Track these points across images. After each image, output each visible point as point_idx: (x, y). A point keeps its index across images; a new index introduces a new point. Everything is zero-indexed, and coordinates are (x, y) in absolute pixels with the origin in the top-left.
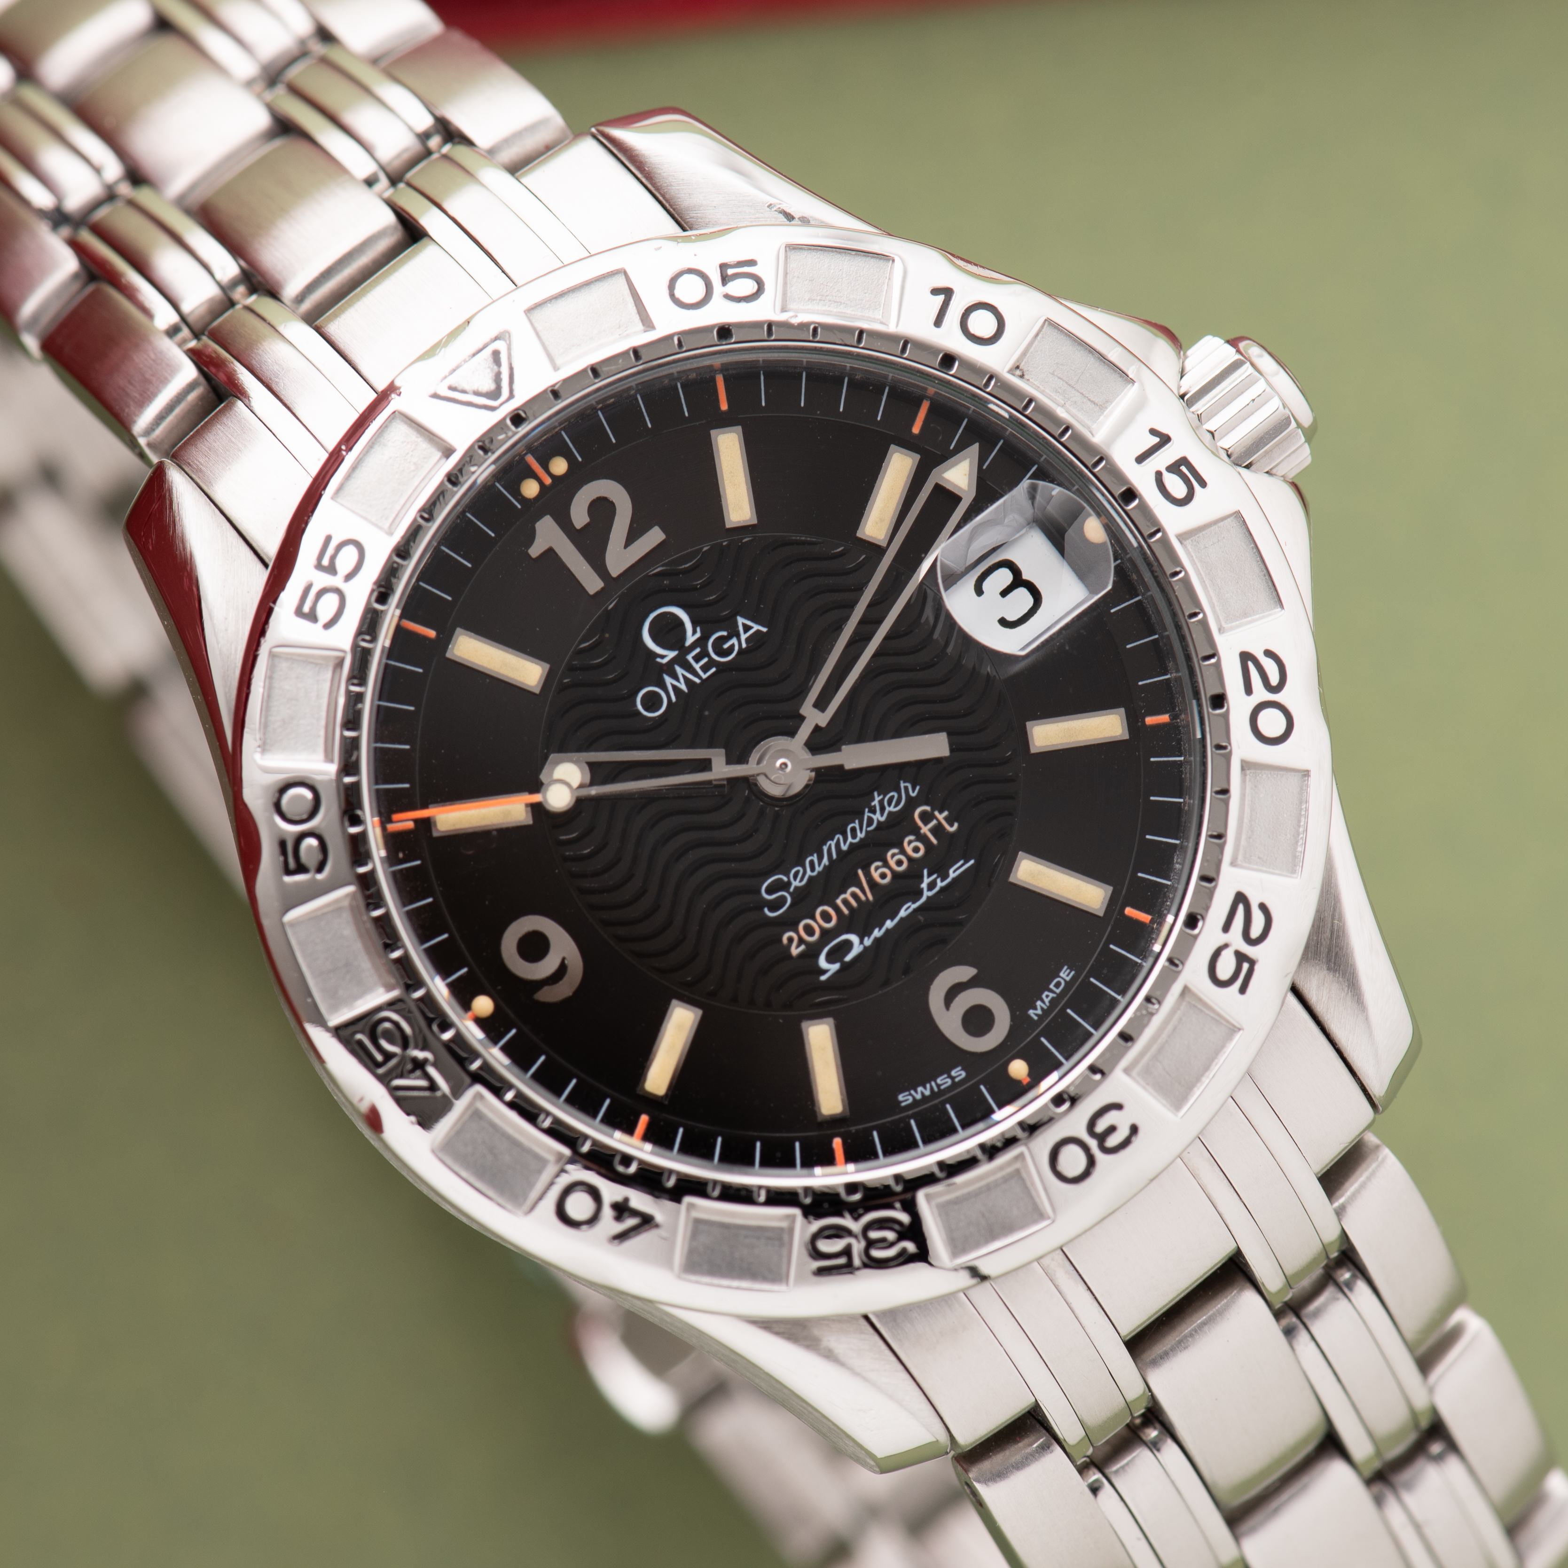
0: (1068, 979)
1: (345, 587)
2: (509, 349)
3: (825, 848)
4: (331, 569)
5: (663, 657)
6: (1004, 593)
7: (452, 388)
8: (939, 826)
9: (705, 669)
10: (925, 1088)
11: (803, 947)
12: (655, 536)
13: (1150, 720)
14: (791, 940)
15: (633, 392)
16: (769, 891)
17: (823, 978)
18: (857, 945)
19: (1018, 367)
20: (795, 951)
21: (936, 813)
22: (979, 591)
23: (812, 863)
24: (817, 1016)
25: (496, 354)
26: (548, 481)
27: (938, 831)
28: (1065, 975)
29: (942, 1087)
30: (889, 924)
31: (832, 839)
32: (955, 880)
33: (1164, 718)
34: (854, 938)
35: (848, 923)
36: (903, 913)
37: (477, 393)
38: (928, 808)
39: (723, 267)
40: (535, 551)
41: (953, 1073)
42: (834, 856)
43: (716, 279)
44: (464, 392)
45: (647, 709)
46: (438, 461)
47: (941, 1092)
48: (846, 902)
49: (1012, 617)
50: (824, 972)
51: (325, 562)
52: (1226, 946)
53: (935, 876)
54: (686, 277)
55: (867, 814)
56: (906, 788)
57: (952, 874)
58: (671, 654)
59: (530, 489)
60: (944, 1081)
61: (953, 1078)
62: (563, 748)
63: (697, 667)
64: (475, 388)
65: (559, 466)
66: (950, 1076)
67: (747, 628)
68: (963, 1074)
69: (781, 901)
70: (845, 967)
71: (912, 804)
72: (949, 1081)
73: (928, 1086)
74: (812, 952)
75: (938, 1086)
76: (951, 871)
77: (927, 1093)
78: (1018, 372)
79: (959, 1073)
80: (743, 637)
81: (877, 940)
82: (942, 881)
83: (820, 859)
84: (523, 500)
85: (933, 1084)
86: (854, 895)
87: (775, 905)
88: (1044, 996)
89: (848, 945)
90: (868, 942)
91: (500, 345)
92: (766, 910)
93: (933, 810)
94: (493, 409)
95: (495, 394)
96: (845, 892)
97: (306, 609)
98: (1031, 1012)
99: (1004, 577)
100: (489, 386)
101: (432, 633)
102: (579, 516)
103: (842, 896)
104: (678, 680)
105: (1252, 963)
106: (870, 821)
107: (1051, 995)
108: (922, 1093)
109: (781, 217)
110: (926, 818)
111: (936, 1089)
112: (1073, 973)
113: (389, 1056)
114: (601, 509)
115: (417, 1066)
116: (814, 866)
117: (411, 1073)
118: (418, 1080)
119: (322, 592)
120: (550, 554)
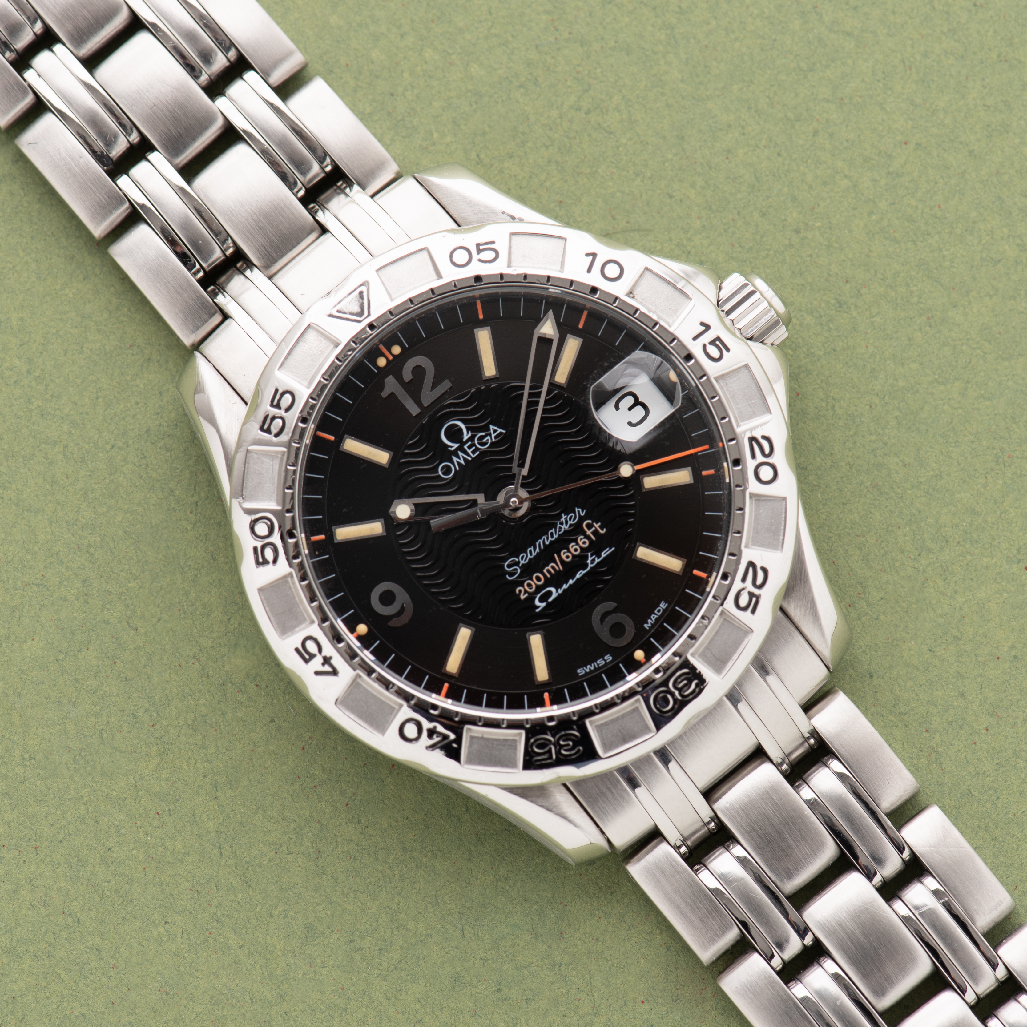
0: (664, 608)
1: (285, 415)
2: (368, 290)
3: (537, 544)
4: (278, 407)
5: (451, 447)
6: (630, 409)
7: (338, 311)
8: (596, 530)
10: (591, 666)
11: (526, 595)
12: (446, 384)
13: (704, 473)
14: (520, 591)
15: (434, 311)
16: (509, 566)
17: (537, 610)
18: (555, 593)
19: (631, 293)
20: (523, 597)
21: (595, 524)
22: (617, 408)
23: (530, 551)
24: (534, 630)
25: (361, 293)
26: (391, 358)
27: (595, 533)
28: (663, 606)
29: (600, 665)
31: (541, 539)
32: (605, 558)
33: (712, 472)
34: (553, 589)
36: (578, 576)
37: (351, 314)
38: (590, 521)
39: (478, 245)
40: (384, 394)
41: (606, 658)
42: (542, 547)
43: (474, 251)
44: (345, 313)
45: (443, 474)
46: (332, 349)
47: (600, 668)
49: (634, 421)
50: (538, 607)
51: (275, 403)
52: (743, 589)
53: (594, 556)
54: (458, 250)
55: (559, 525)
56: (579, 512)
57: (604, 555)
58: (456, 446)
59: (382, 362)
60: (601, 662)
61: (605, 661)
62: (400, 497)
63: (469, 451)
64: (350, 311)
65: (396, 350)
66: (604, 660)
67: (495, 431)
68: (611, 658)
69: (514, 571)
70: (549, 604)
71: (582, 519)
72: (604, 662)
73: (593, 665)
74: (531, 598)
75: (598, 665)
76: (603, 554)
77: (592, 668)
78: (631, 295)
79: (608, 658)
80: (493, 436)
82: (598, 559)
83: (535, 549)
84: (378, 368)
85: (595, 663)
87: (511, 574)
88: (652, 617)
89: (550, 593)
90: (560, 591)
91: (363, 289)
92: (507, 576)
93: (593, 522)
94: (359, 322)
95: (361, 314)
97: (266, 427)
98: (645, 625)
99: (630, 400)
100: (357, 310)
101: (332, 438)
102: (407, 375)
103: (547, 568)
104: (459, 458)
105: (757, 598)
106: (560, 528)
107: (656, 616)
108: (590, 669)
109: (509, 218)
111: (597, 666)
112: (667, 605)
113: (312, 656)
114: (419, 371)
115: (327, 661)
116: (532, 553)
117: (323, 664)
118: (327, 668)
119: (274, 418)
120: (392, 395)
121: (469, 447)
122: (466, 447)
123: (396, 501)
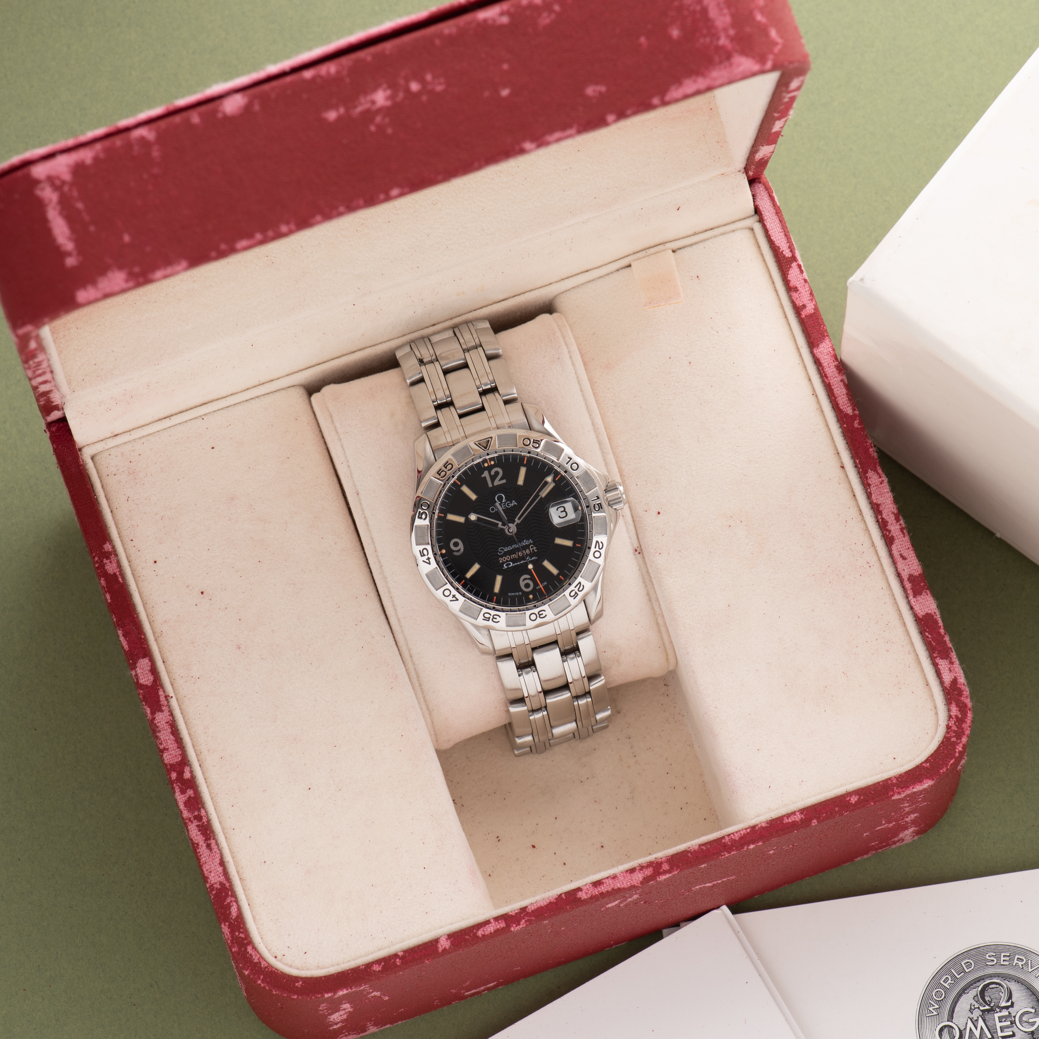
1: (447, 472)
2: (491, 440)
4: (446, 468)
6: (561, 512)
9: (504, 507)
10: (514, 594)
12: (504, 481)
13: (577, 546)
14: (501, 560)
16: (500, 550)
17: (504, 568)
18: (512, 564)
20: (501, 562)
22: (557, 510)
24: (500, 574)
25: (489, 441)
26: (490, 464)
27: (533, 550)
30: (518, 563)
31: (514, 545)
32: (533, 560)
33: (580, 546)
34: (511, 563)
35: (511, 560)
36: (521, 562)
37: (483, 446)
39: (534, 440)
40: (483, 476)
42: (514, 548)
43: (532, 441)
44: (481, 445)
45: (491, 511)
48: (512, 557)
49: (561, 516)
50: (504, 567)
51: (446, 466)
52: (574, 590)
53: (530, 558)
54: (527, 439)
55: (522, 543)
56: (531, 541)
57: (533, 559)
60: (517, 594)
62: (474, 512)
63: (503, 506)
69: (501, 552)
70: (508, 568)
71: (530, 544)
74: (503, 563)
78: (577, 477)
79: (520, 593)
80: (513, 504)
81: (515, 565)
83: (511, 547)
84: (484, 466)
86: (514, 556)
87: (500, 553)
89: (510, 564)
90: (514, 565)
92: (498, 553)
93: (534, 546)
96: (513, 555)
97: (439, 473)
98: (537, 587)
99: (562, 509)
100: (485, 445)
101: (460, 484)
102: (493, 473)
105: (578, 595)
106: (522, 544)
110: (532, 547)
112: (548, 584)
113: (424, 555)
114: (497, 473)
115: (429, 559)
116: (510, 548)
117: (427, 559)
118: (427, 561)
119: (443, 471)
120: (485, 478)
121: (503, 505)
122: (502, 504)
123: (472, 513)
